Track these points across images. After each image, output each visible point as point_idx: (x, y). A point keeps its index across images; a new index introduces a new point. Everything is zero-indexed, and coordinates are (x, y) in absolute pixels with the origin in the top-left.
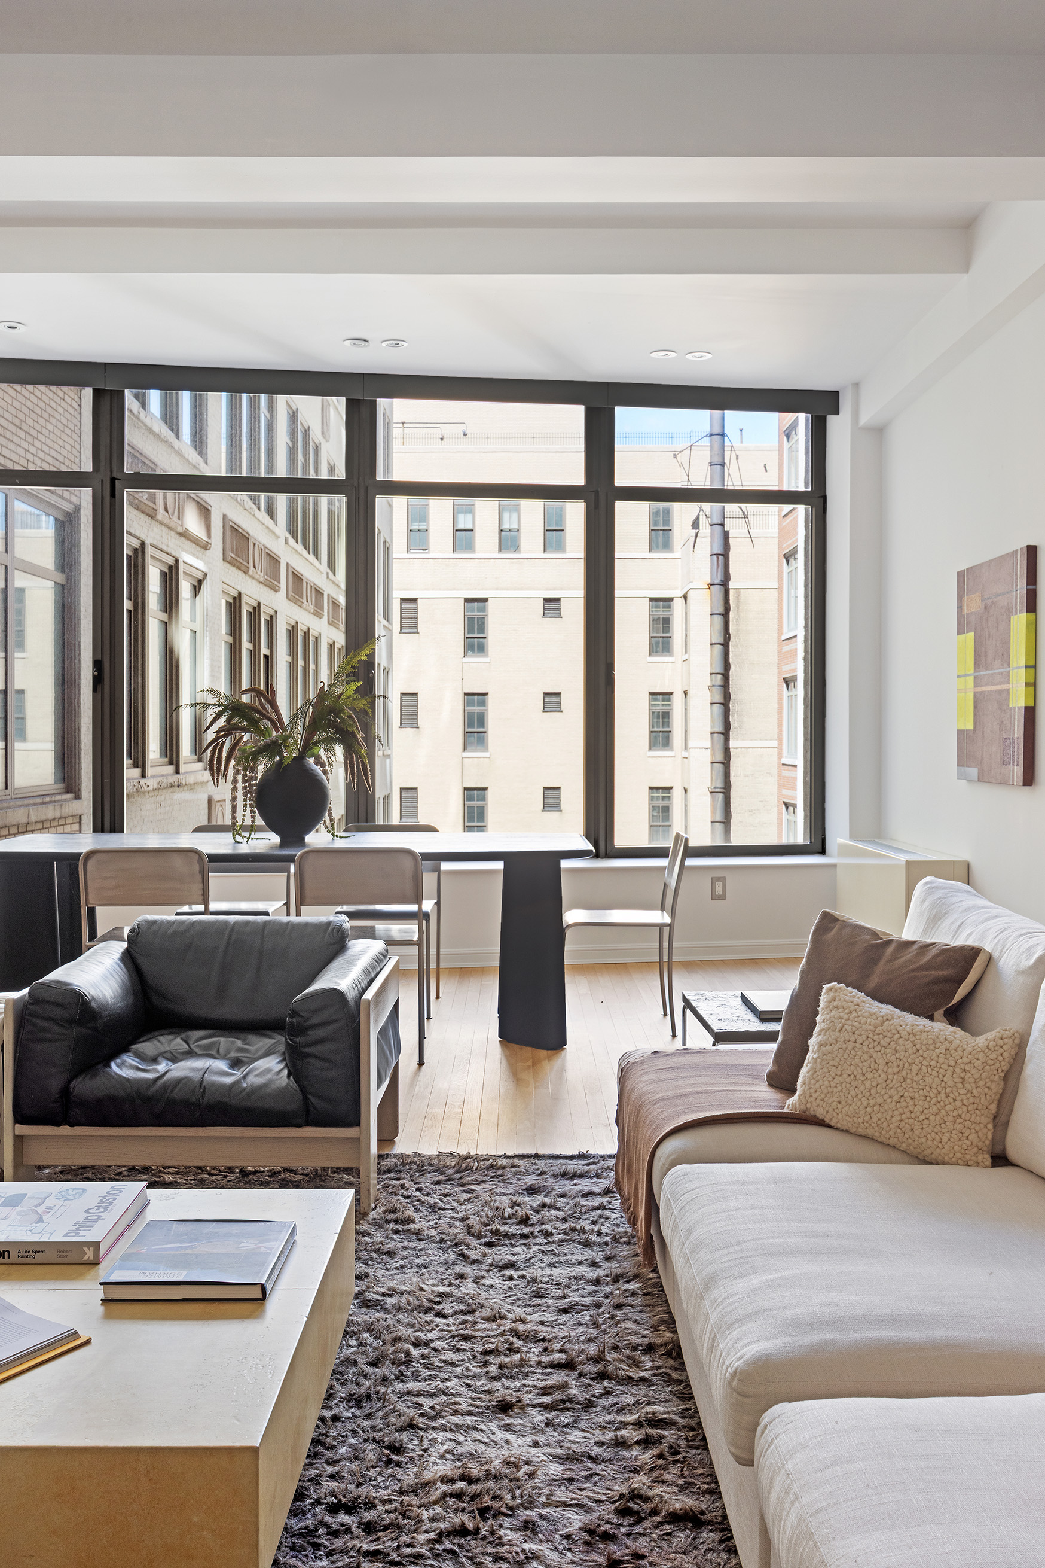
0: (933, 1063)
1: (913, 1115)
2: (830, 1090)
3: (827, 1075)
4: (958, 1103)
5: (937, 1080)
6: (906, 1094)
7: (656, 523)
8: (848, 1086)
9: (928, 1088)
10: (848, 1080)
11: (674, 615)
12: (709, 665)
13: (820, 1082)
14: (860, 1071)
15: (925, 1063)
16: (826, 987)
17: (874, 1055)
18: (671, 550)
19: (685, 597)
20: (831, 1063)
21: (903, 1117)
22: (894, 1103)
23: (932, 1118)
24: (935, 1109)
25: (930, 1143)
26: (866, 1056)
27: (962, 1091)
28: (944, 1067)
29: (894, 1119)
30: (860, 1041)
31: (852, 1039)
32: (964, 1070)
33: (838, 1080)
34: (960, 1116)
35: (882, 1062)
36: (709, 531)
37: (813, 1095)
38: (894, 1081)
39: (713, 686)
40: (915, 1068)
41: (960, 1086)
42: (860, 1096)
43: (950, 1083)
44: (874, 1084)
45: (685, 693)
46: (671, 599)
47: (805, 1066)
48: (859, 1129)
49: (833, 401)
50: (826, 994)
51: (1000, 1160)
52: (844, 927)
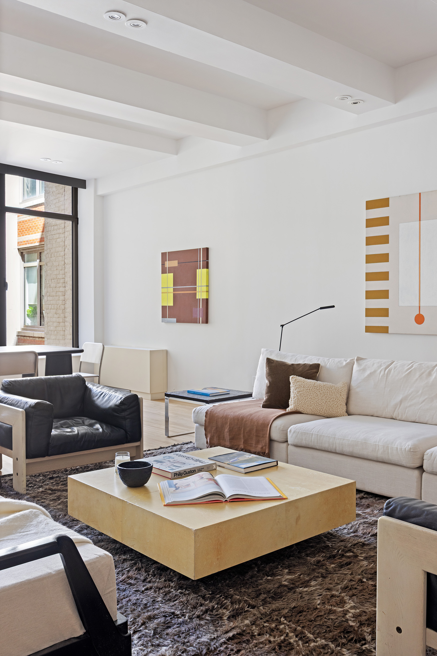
0: (332, 392)
1: (329, 406)
2: (305, 403)
3: (303, 399)
4: (341, 401)
5: (335, 396)
6: (327, 401)
8: (310, 401)
9: (333, 398)
10: (310, 400)
13: (301, 402)
14: (313, 397)
15: (330, 392)
16: (290, 377)
17: (316, 392)
20: (304, 396)
21: (327, 407)
22: (324, 404)
23: (335, 406)
24: (335, 403)
25: (334, 412)
26: (314, 393)
27: (341, 398)
28: (335, 392)
29: (324, 408)
30: (311, 389)
31: (308, 389)
32: (340, 393)
33: (307, 400)
34: (341, 404)
35: (319, 394)
37: (299, 405)
38: (323, 398)
40: (328, 394)
41: (340, 397)
42: (314, 403)
43: (338, 396)
44: (318, 400)
47: (292, 399)
48: (313, 413)
49: (82, 183)
50: (292, 379)
51: (349, 414)
52: (277, 361)
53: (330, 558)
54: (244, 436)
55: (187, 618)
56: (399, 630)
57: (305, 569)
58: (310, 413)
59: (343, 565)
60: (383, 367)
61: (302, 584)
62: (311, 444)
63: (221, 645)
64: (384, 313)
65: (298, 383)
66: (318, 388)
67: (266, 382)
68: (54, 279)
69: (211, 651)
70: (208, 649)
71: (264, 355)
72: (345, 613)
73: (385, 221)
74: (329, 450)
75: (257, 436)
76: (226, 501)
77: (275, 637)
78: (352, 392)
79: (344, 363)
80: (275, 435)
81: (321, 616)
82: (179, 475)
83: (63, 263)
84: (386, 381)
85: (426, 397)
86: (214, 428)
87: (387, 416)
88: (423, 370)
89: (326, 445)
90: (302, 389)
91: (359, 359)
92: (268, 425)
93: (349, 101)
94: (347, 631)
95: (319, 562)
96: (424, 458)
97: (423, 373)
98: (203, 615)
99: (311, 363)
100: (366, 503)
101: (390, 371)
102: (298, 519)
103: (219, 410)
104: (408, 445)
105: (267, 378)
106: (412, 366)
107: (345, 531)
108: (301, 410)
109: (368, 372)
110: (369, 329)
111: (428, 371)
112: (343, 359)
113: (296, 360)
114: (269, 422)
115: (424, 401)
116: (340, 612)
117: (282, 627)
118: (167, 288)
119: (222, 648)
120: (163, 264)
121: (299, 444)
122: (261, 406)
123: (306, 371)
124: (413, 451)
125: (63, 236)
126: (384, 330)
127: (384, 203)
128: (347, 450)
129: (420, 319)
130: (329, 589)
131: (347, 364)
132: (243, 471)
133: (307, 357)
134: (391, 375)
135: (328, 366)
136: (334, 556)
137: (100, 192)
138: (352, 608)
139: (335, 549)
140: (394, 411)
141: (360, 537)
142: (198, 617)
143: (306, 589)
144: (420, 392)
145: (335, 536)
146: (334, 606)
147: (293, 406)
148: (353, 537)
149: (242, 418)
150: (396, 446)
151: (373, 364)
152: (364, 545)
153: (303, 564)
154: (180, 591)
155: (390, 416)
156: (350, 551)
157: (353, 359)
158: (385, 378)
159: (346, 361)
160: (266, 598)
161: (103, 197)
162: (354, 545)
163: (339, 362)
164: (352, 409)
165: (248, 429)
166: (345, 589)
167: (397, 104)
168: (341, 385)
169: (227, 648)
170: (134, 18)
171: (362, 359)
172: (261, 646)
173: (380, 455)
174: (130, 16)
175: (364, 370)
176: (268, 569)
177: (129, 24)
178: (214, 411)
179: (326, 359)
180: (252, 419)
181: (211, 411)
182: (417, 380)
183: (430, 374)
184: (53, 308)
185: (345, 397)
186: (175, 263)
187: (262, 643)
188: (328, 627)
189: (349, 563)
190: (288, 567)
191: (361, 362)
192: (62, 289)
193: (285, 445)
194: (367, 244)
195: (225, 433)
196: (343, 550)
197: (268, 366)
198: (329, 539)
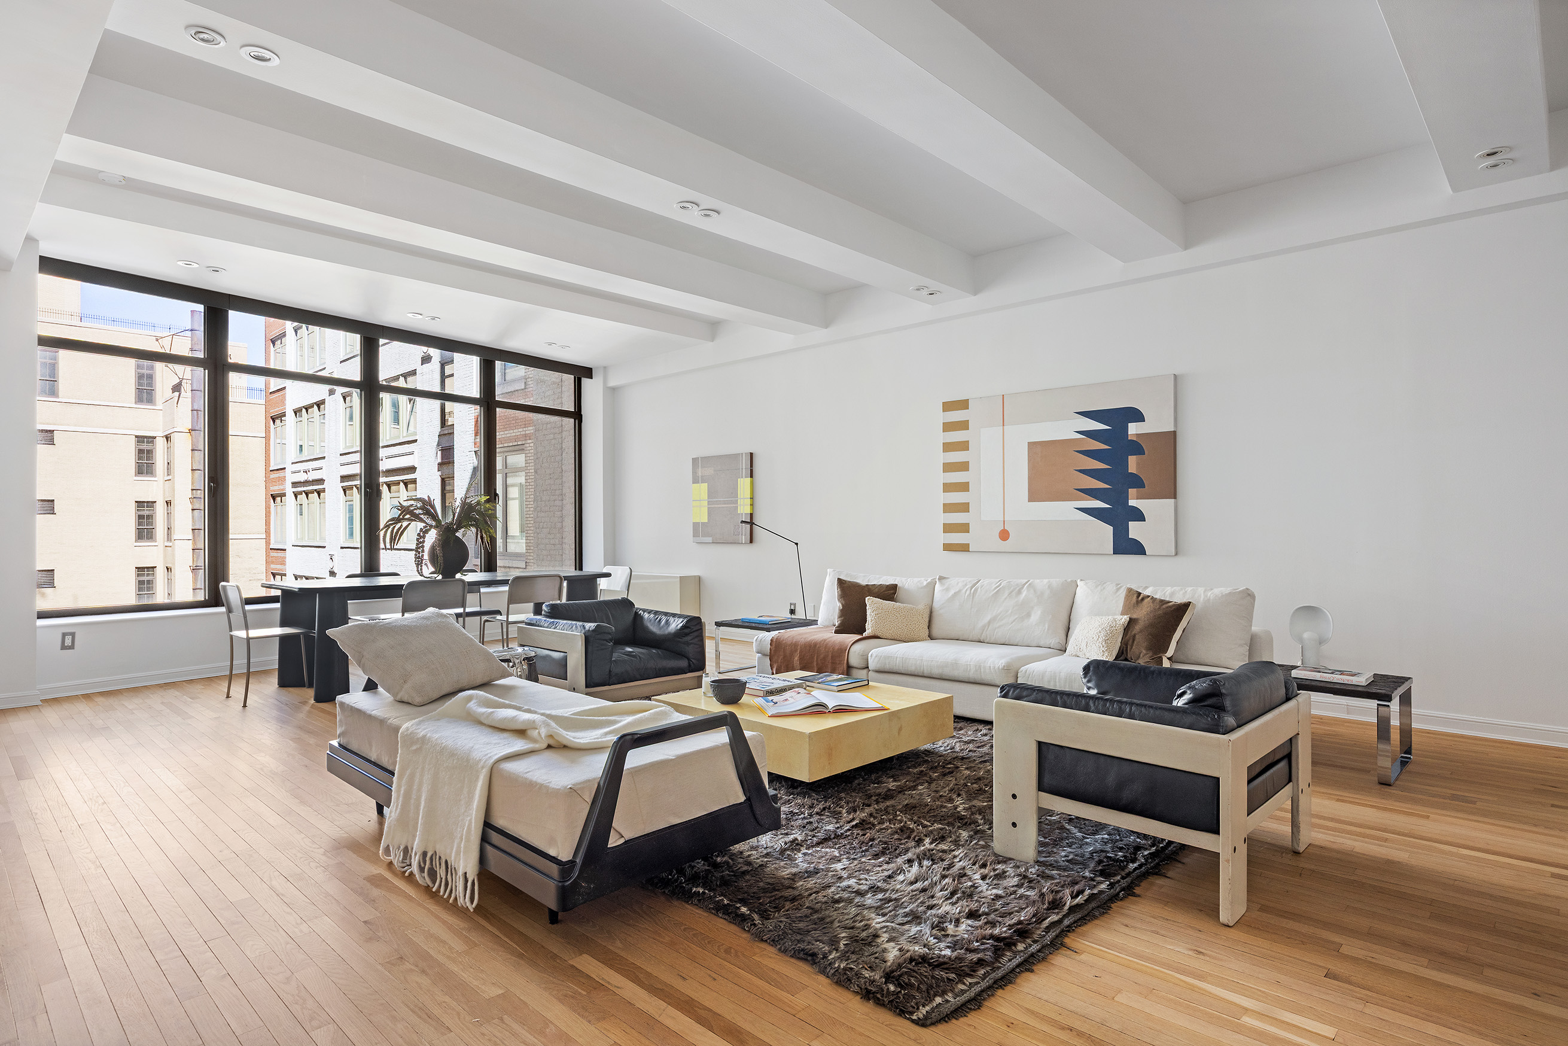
0: (912, 614)
2: (883, 627)
3: (881, 623)
4: (922, 624)
5: (916, 618)
7: (140, 384)
8: (889, 625)
9: (914, 621)
10: (889, 623)
11: (157, 449)
12: (191, 484)
13: (879, 625)
14: (892, 620)
15: (910, 614)
16: (866, 599)
17: (895, 615)
18: (155, 405)
19: (168, 438)
20: (882, 619)
24: (917, 627)
25: (915, 636)
26: (893, 615)
27: (923, 621)
28: (916, 615)
30: (890, 611)
31: (887, 611)
32: (922, 615)
33: (885, 623)
34: (922, 627)
35: (898, 616)
36: (190, 394)
37: (877, 629)
38: (904, 621)
39: (194, 498)
40: (908, 616)
41: (922, 619)
42: (892, 627)
43: (919, 619)
44: (898, 623)
45: (168, 503)
46: (155, 438)
47: (870, 623)
48: (893, 638)
49: (588, 372)
50: (869, 601)
51: (931, 637)
52: (850, 582)
53: (932, 768)
54: (817, 665)
55: (806, 815)
56: (1014, 796)
57: (909, 778)
58: (890, 637)
59: (945, 774)
60: (969, 586)
61: (909, 788)
62: (895, 669)
63: (846, 831)
64: (964, 528)
65: (875, 605)
66: (898, 610)
67: (838, 605)
68: (547, 490)
69: (839, 836)
70: (835, 834)
71: (831, 576)
72: (956, 807)
73: (964, 425)
74: (916, 673)
75: (832, 663)
76: (829, 711)
77: (895, 825)
78: (935, 614)
79: (925, 583)
80: (854, 661)
81: (934, 809)
82: (771, 693)
83: (559, 470)
84: (972, 602)
85: (1017, 616)
86: (781, 657)
87: (974, 639)
88: (1012, 589)
89: (912, 669)
90: (880, 611)
91: (941, 578)
92: (846, 650)
93: (925, 292)
94: (961, 818)
95: (922, 771)
96: (1018, 675)
97: (1012, 592)
98: (822, 812)
99: (887, 584)
100: (959, 727)
101: (976, 590)
102: (900, 729)
103: (786, 637)
104: (1001, 663)
105: (838, 600)
106: (1000, 584)
107: (942, 749)
108: (879, 634)
109: (952, 592)
110: (948, 547)
111: (1018, 588)
112: (923, 579)
113: (868, 580)
114: (847, 647)
115: (1014, 621)
116: (951, 807)
117: (899, 818)
118: (700, 500)
119: (848, 833)
120: (694, 473)
121: (881, 669)
122: (833, 631)
123: (884, 591)
124: (1007, 669)
125: (559, 436)
126: (964, 548)
127: (963, 405)
128: (936, 672)
129: (1004, 535)
130: (937, 792)
131: (928, 584)
132: (835, 688)
133: (881, 577)
134: (977, 595)
135: (906, 586)
136: (936, 767)
137: (612, 383)
138: (961, 804)
139: (936, 762)
140: (982, 633)
141: (957, 752)
142: (817, 813)
143: (914, 792)
144: (1010, 611)
145: (933, 753)
146: (945, 803)
147: (870, 630)
148: (951, 752)
149: (815, 644)
150: (988, 665)
151: (958, 583)
152: (963, 758)
153: (907, 774)
154: (792, 796)
155: (977, 639)
156: (950, 763)
157: (934, 579)
158: (971, 597)
159: (927, 581)
160: (877, 799)
161: (614, 389)
162: (954, 759)
163: (918, 582)
164: (935, 632)
165: (822, 656)
166: (951, 790)
167: (977, 296)
168: (922, 606)
169: (852, 833)
170: (706, 208)
171: (945, 578)
172: (884, 831)
173: (972, 675)
174: (702, 207)
175: (947, 589)
176: (873, 778)
177: (700, 214)
178: (780, 638)
179: (903, 579)
180: (826, 645)
181: (777, 639)
182: (1006, 599)
183: (1019, 592)
184: (545, 526)
185: (927, 620)
186: (709, 471)
187: (883, 829)
188: (943, 817)
189: (952, 773)
190: (892, 777)
191: (944, 581)
192: (558, 503)
193: (865, 671)
194: (945, 451)
195: (795, 662)
196: (943, 763)
197: (840, 588)
198: (927, 755)
